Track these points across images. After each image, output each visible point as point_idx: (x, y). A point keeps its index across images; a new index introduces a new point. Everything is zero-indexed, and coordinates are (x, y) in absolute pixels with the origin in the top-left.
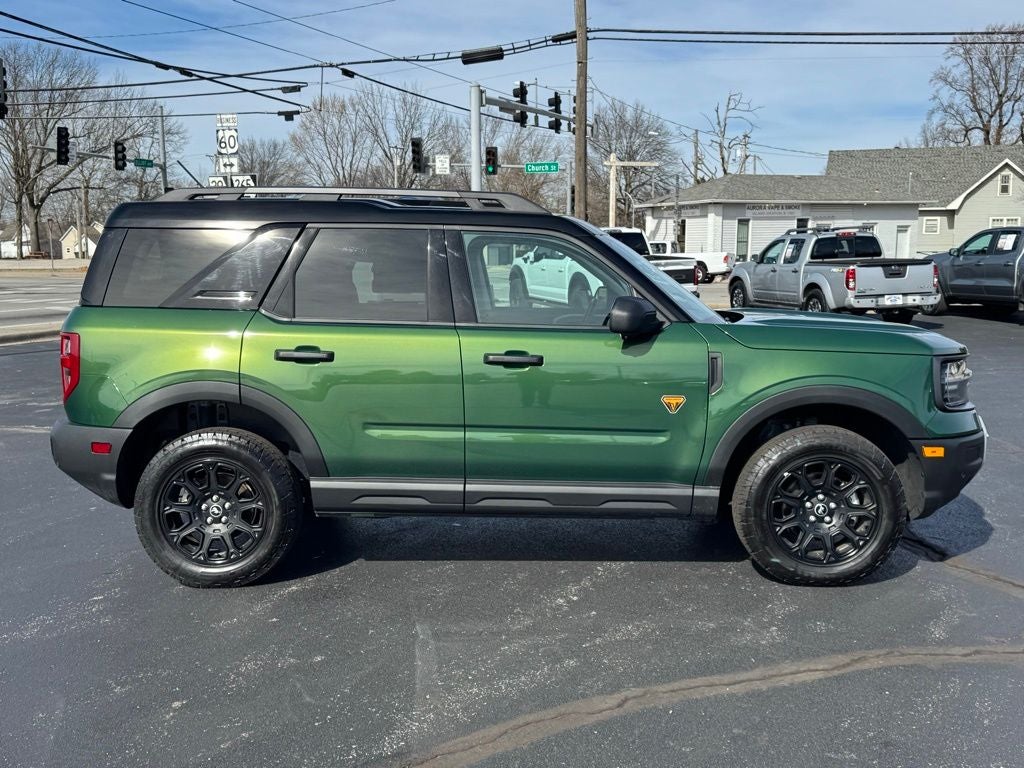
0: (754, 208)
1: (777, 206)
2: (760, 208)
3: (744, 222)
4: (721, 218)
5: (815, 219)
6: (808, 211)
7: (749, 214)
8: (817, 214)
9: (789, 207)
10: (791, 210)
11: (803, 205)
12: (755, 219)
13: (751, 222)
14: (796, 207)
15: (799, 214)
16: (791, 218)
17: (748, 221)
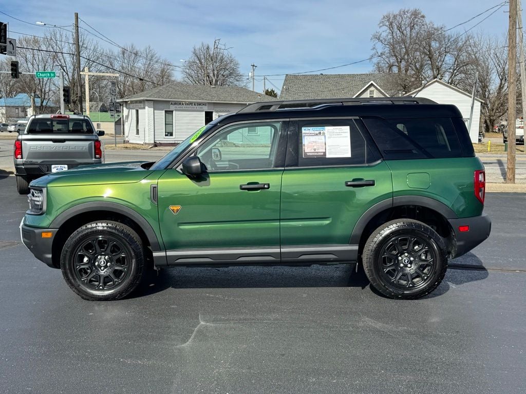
0: (175, 104)
1: (191, 103)
2: (180, 104)
3: (169, 113)
4: (152, 109)
5: (217, 112)
6: (212, 107)
7: (172, 108)
8: (218, 109)
9: (199, 104)
10: (201, 106)
11: (209, 103)
12: (176, 110)
13: (174, 112)
14: (204, 104)
15: (206, 109)
16: (202, 111)
17: (172, 112)
